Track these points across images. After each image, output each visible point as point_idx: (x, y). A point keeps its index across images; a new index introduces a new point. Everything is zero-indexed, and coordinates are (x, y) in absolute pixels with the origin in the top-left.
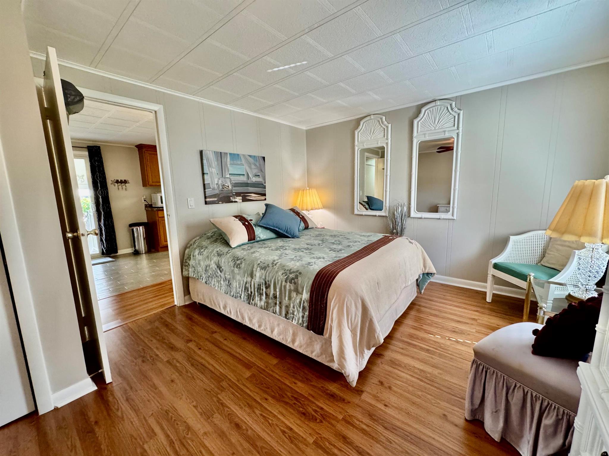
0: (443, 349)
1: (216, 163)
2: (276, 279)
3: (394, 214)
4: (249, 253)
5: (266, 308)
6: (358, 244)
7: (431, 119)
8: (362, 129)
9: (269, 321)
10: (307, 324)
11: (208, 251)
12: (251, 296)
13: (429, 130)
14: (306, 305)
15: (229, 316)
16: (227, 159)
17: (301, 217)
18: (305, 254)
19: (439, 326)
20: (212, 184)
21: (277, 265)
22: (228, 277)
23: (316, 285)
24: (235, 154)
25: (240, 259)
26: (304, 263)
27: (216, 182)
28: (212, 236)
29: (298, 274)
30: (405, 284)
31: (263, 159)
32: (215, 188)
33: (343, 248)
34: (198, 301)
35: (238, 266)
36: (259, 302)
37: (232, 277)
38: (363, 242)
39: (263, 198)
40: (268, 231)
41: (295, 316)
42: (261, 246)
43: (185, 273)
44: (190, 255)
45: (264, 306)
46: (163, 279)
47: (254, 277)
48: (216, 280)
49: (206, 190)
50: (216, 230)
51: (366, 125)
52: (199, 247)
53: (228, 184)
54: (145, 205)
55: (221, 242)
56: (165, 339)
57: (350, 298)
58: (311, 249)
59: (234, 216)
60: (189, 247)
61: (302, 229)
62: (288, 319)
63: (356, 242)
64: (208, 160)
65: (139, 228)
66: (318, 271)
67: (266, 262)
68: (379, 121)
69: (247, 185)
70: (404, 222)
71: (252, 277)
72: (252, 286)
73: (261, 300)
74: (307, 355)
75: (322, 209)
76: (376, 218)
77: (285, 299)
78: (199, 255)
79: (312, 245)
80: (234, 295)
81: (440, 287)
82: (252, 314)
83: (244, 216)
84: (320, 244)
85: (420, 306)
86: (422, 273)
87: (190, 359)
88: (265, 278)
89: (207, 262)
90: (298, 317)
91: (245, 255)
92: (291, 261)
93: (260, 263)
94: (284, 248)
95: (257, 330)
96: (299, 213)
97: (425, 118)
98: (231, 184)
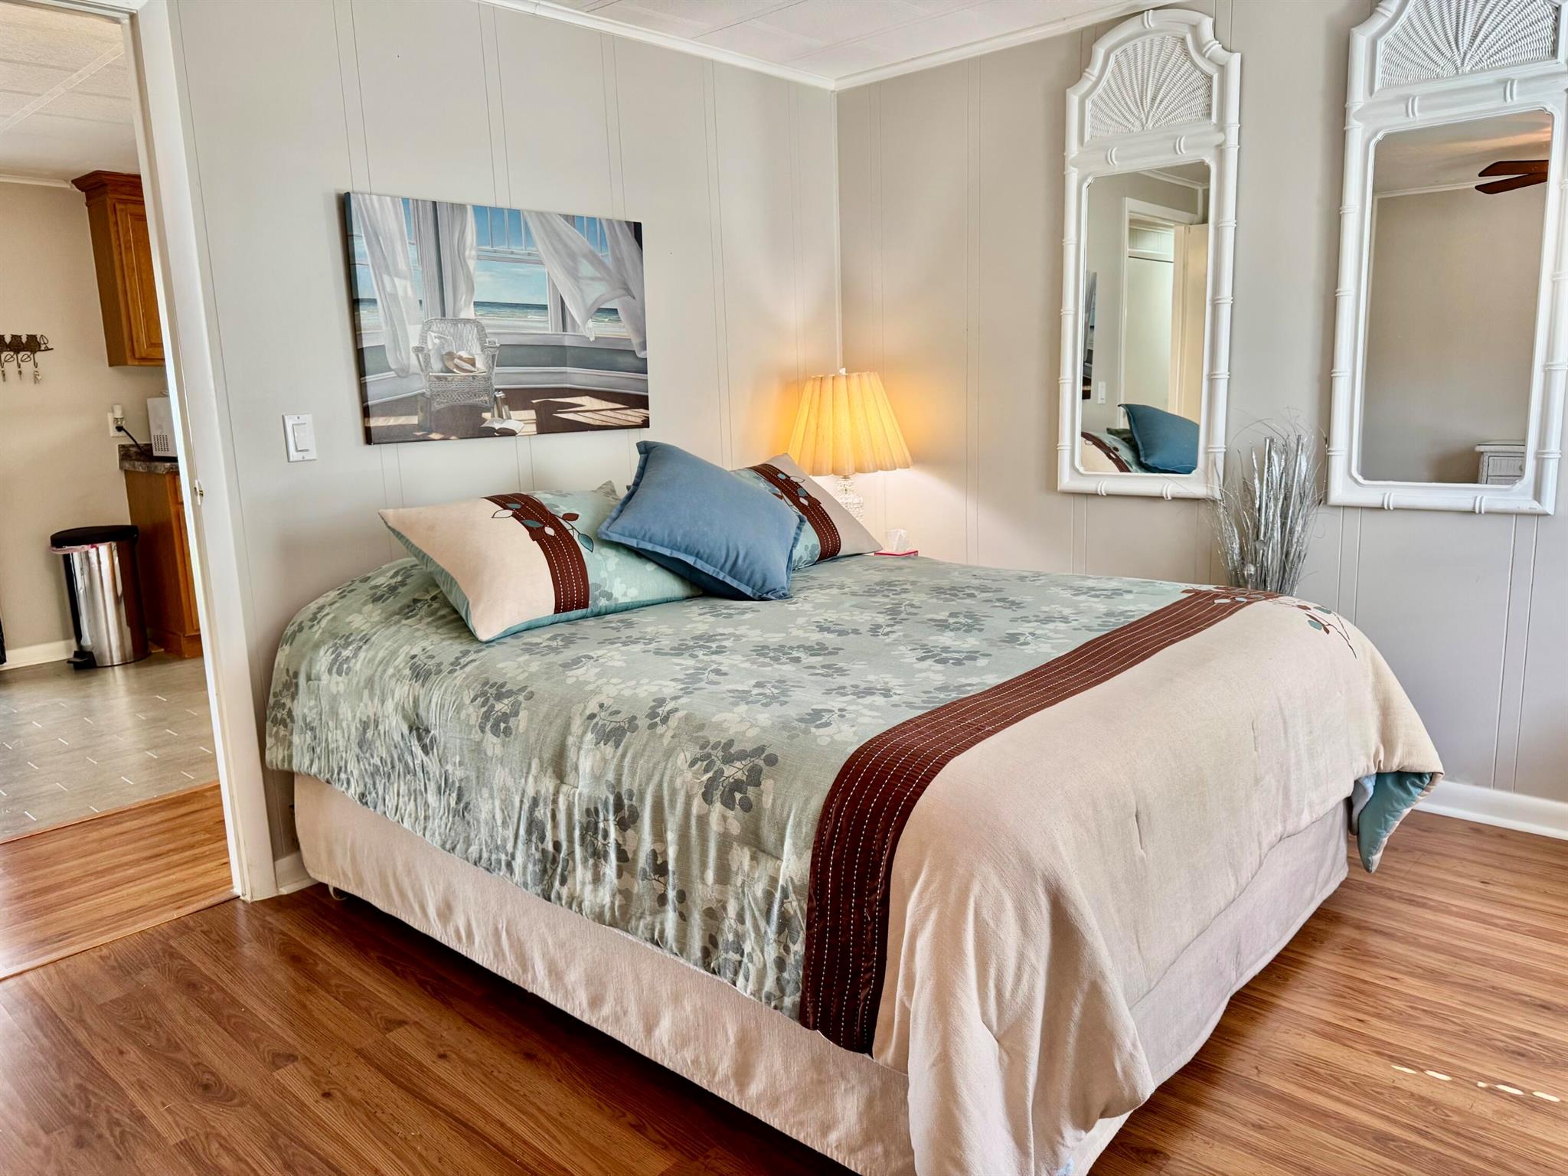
0: (1458, 1134)
1: (413, 252)
2: (665, 785)
3: (1247, 490)
4: (550, 665)
5: (621, 918)
6: (1056, 631)
7: (1437, 23)
8: (1103, 83)
9: (638, 978)
10: (797, 998)
11: (371, 654)
12: (555, 861)
13: (1427, 80)
14: (796, 907)
15: (463, 950)
16: (463, 232)
17: (805, 502)
18: (805, 675)
19: (1446, 1027)
20: (396, 347)
21: (673, 722)
22: (457, 774)
23: (838, 815)
24: (502, 209)
25: (510, 693)
26: (791, 712)
27: (414, 343)
28: (393, 589)
29: (761, 763)
30: (1285, 821)
31: (630, 236)
32: (409, 366)
33: (984, 647)
34: (333, 883)
35: (502, 725)
36: (589, 888)
37: (473, 775)
38: (1084, 620)
39: (634, 415)
40: (650, 567)
41: (745, 960)
42: (614, 634)
43: (276, 756)
44: (296, 675)
45: (612, 908)
46: (190, 780)
47: (570, 778)
48: (403, 789)
49: (369, 378)
50: (413, 560)
51: (1122, 59)
52: (335, 636)
53: (471, 348)
54: (122, 447)
55: (432, 613)
56: (178, 1048)
57: (994, 880)
58: (835, 652)
59: (491, 499)
60: (294, 635)
61: (806, 557)
62: (714, 972)
63: (1049, 619)
64: (374, 237)
65: (93, 552)
66: (852, 750)
67: (624, 708)
68: (1183, 40)
69: (558, 354)
70: (1298, 528)
71: (560, 776)
72: (562, 817)
73: (597, 879)
74: (801, 1139)
75: (907, 466)
76: (1160, 505)
77: (703, 879)
78: (335, 675)
79: (841, 633)
80: (480, 858)
81: (1467, 841)
82: (562, 945)
83: (542, 497)
84: (879, 626)
85: (1359, 927)
86: (1374, 771)
87: (282, 1141)
88: (619, 780)
89: (368, 708)
90: (760, 966)
91: (532, 675)
92: (736, 704)
93: (596, 710)
94: (714, 645)
95: (585, 1019)
96: (796, 486)
97: (1409, 18)
98: (483, 349)
